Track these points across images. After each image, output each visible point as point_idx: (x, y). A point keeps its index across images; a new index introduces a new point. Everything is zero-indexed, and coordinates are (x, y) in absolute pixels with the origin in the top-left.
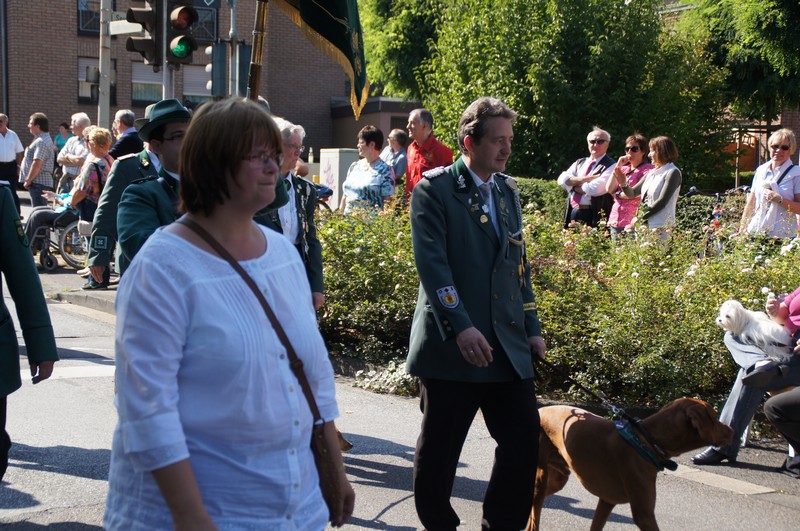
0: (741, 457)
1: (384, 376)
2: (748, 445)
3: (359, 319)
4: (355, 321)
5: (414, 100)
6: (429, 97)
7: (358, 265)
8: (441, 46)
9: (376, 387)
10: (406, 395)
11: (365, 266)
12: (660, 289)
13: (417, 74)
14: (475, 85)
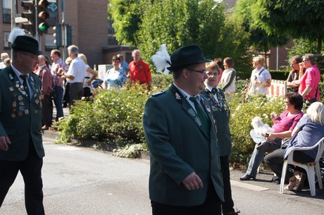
0: (258, 177)
1: (124, 151)
3: (114, 129)
5: (134, 46)
6: (139, 44)
7: (113, 109)
8: (143, 25)
9: (121, 155)
11: (116, 109)
13: (134, 36)
14: (157, 40)
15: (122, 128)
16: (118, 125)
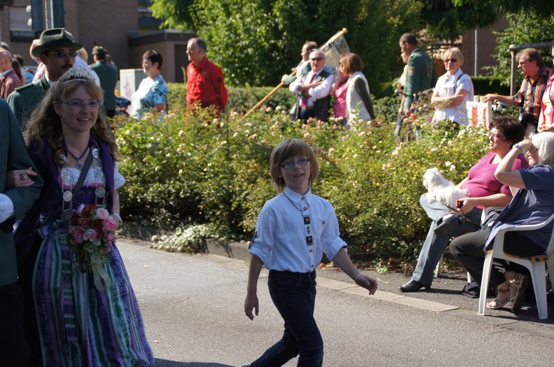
0: (434, 285)
1: (173, 239)
2: (439, 276)
3: (153, 197)
4: (149, 199)
5: (190, 31)
6: (201, 28)
7: (150, 157)
9: (167, 247)
10: (190, 252)
11: (155, 157)
12: (374, 166)
13: (191, 11)
14: (235, 19)
15: (170, 193)
16: (162, 187)
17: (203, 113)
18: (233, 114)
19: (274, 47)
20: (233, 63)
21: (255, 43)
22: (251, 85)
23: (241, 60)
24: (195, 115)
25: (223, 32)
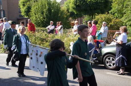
8: (32, 10)
14: (37, 16)
17: (31, 32)
18: (36, 32)
19: (44, 21)
20: (36, 23)
21: (40, 20)
22: (40, 27)
23: (38, 23)
24: (29, 33)
25: (35, 18)
